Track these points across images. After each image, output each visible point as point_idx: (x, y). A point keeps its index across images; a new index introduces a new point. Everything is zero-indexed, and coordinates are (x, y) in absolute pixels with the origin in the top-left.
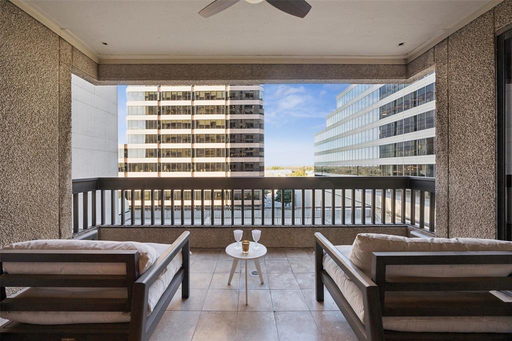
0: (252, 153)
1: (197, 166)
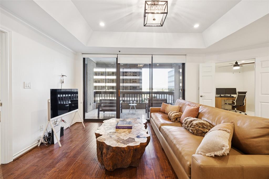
0: (136, 81)
1: (108, 88)
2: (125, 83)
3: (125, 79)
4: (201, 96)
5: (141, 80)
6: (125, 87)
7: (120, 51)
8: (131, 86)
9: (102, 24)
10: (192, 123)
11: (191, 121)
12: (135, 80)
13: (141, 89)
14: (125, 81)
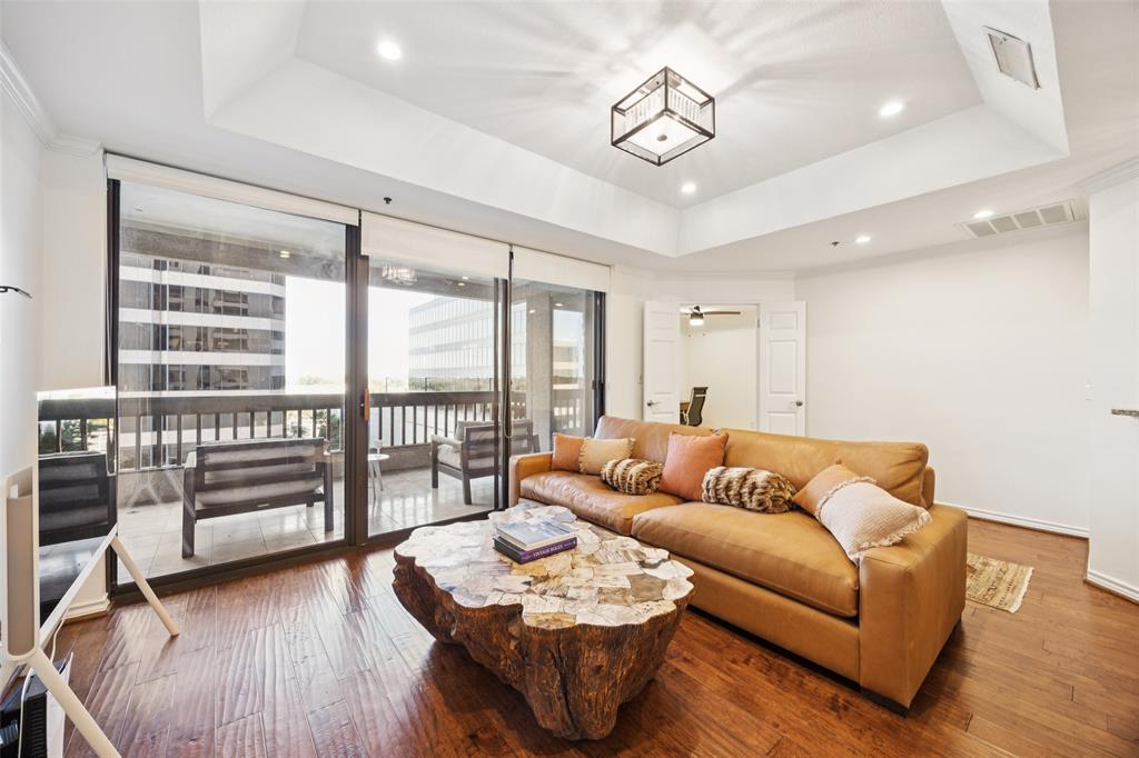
0: (244, 343)
2: (171, 348)
3: (171, 328)
4: (649, 405)
5: (278, 335)
6: (171, 374)
7: (388, 200)
8: (206, 367)
9: (389, 50)
10: (749, 482)
11: (744, 478)
12: (241, 337)
13: (279, 382)
14: (171, 338)
